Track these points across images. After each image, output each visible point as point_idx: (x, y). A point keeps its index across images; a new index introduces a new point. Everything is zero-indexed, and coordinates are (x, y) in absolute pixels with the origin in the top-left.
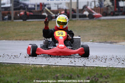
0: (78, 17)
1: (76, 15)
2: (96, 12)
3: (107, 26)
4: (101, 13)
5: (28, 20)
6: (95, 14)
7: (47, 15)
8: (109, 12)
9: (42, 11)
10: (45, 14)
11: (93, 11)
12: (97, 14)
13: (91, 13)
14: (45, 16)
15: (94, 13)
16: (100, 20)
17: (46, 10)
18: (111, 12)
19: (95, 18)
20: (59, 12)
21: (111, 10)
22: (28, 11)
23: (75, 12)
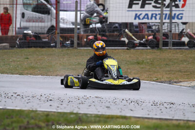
0: (170, 44)
1: (168, 42)
7: (127, 41)
9: (120, 35)
13: (192, 40)
17: (126, 33)
20: (146, 37)
23: (168, 38)
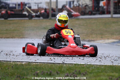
2: (75, 11)
3: (86, 25)
4: (79, 13)
5: (9, 19)
6: (74, 13)
7: (27, 14)
8: (87, 11)
9: (23, 10)
10: (25, 13)
11: (72, 11)
12: (76, 13)
13: (70, 13)
14: (26, 14)
15: (72, 12)
16: (78, 19)
17: (26, 9)
18: (89, 11)
19: (73, 17)
20: (40, 11)
21: (89, 10)
22: (9, 10)
23: (55, 11)
